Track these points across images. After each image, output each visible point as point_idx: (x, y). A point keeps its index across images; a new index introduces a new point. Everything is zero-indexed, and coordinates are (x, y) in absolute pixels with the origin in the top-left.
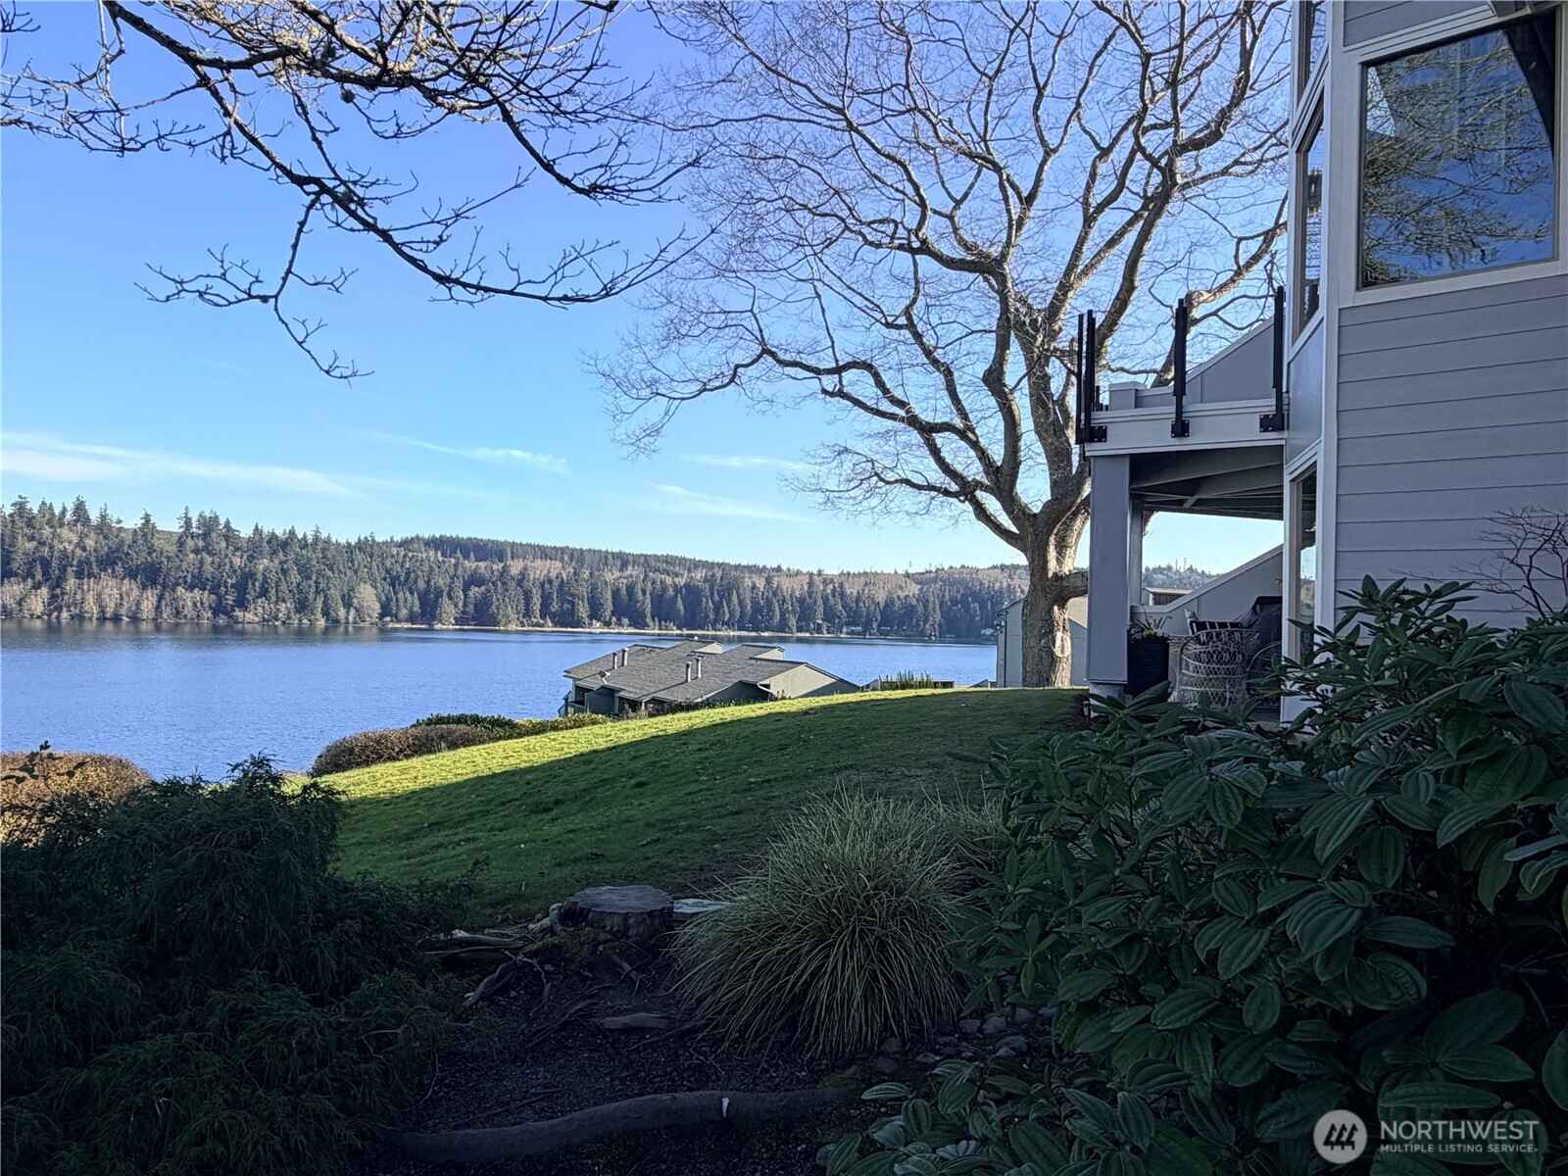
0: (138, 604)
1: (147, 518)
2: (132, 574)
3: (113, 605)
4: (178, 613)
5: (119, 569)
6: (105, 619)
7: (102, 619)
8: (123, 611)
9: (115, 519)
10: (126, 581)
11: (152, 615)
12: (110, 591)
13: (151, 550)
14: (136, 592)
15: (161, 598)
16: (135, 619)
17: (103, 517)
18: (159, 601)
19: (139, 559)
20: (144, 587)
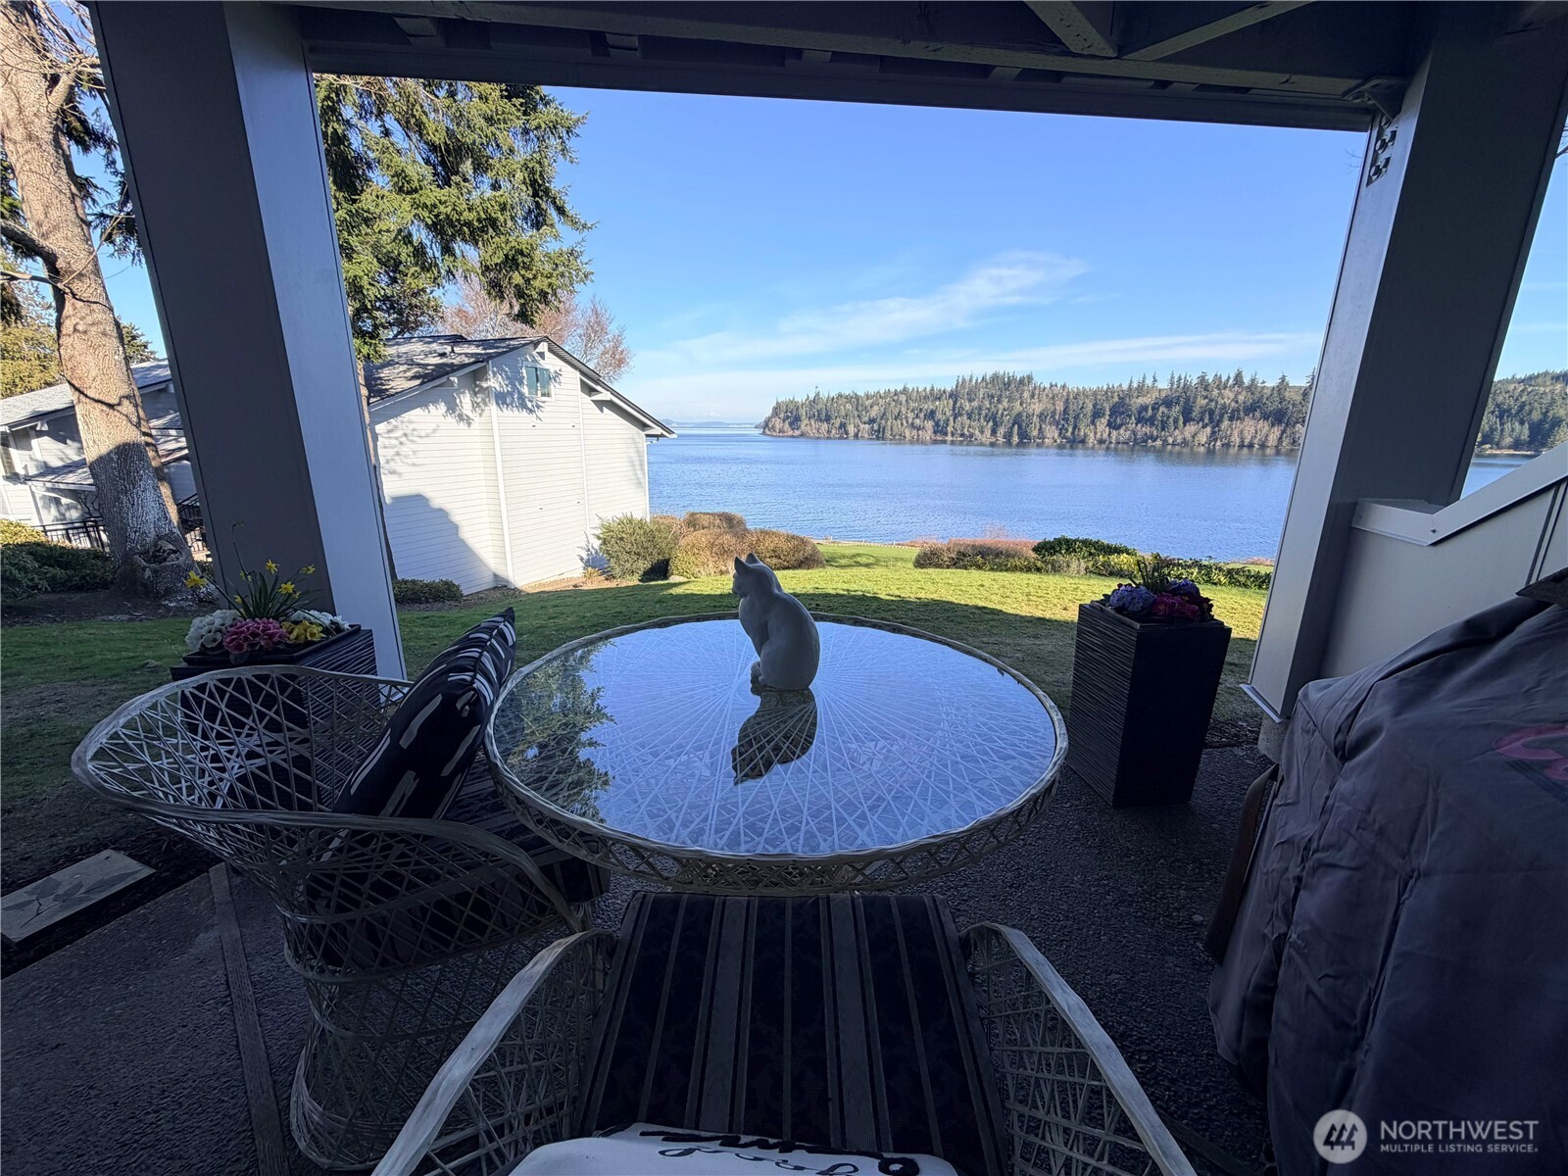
0: (1267, 436)
1: (1283, 379)
2: (1265, 417)
3: (1250, 437)
4: (1294, 442)
5: (1258, 414)
6: (1244, 446)
7: (1242, 446)
8: (1256, 441)
9: (1261, 381)
10: (1261, 422)
11: (1275, 443)
12: (1250, 428)
13: (1282, 400)
14: (1267, 428)
15: (1283, 432)
16: (1263, 446)
17: (1253, 380)
18: (1282, 434)
19: (1272, 407)
20: (1273, 425)
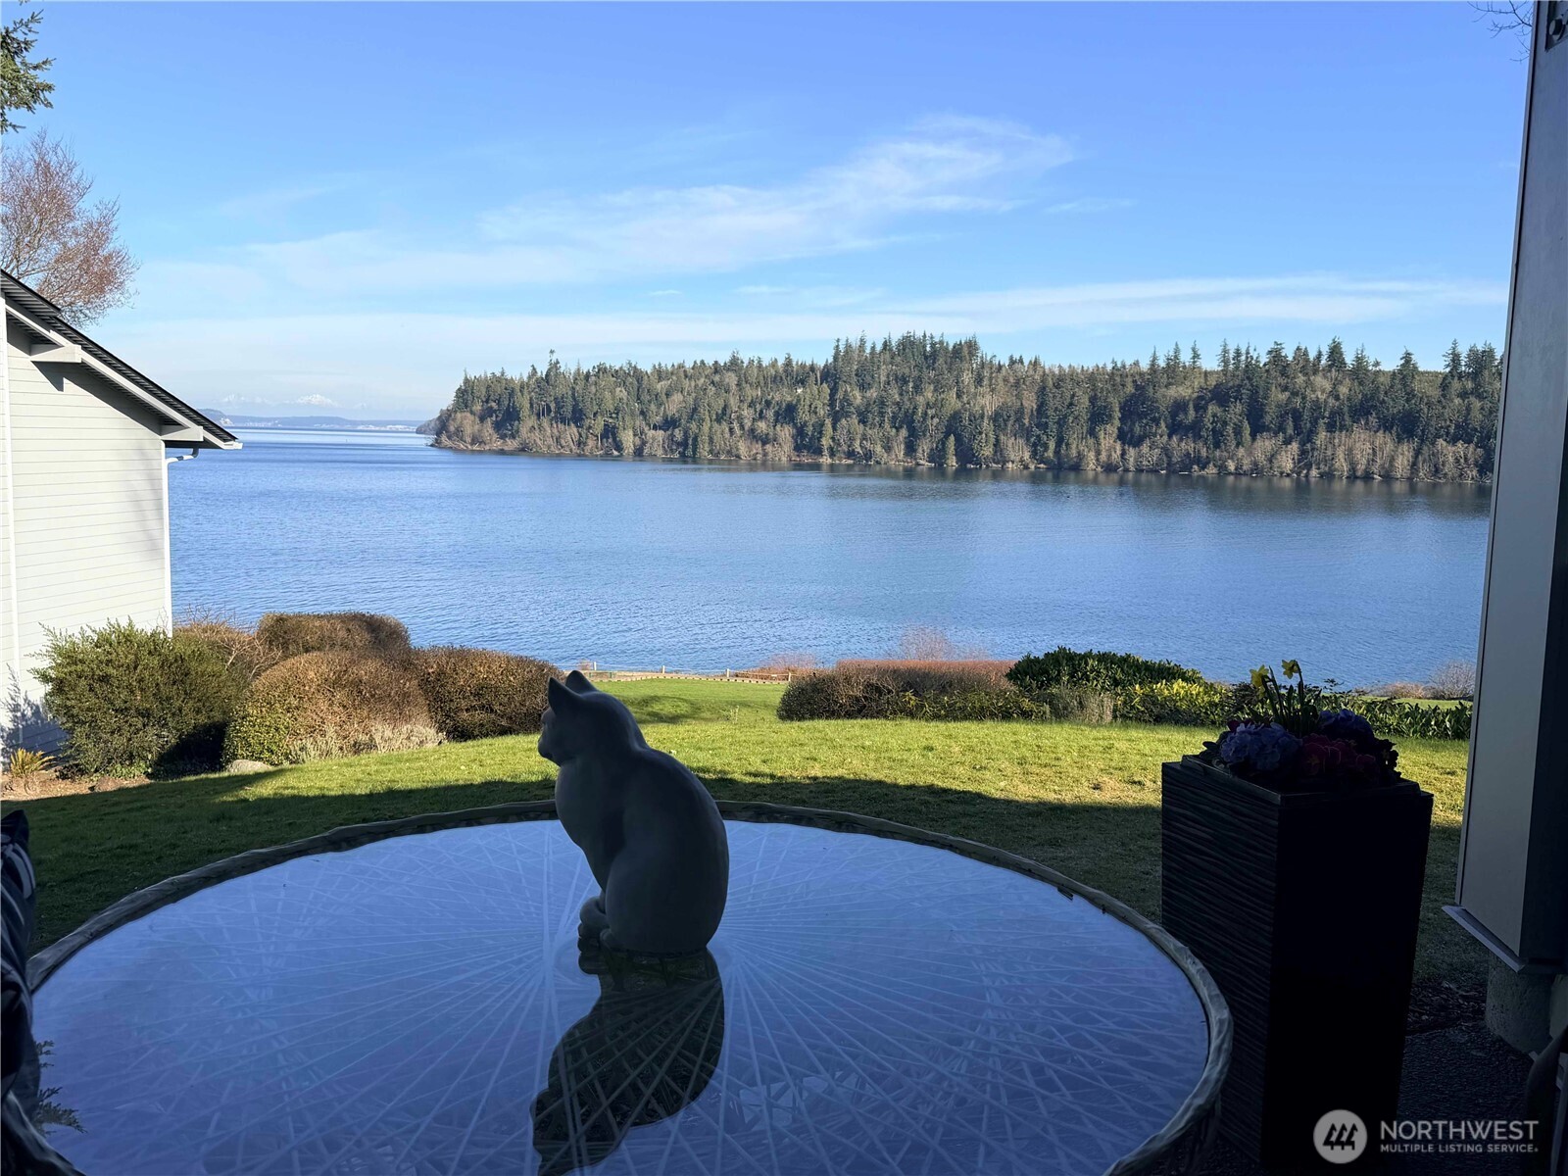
0: (1392, 459)
1: (1407, 358)
2: (1386, 425)
3: (1364, 461)
4: (1437, 471)
5: (1373, 420)
6: (1356, 478)
7: (1353, 477)
8: (1375, 469)
9: (1372, 361)
10: (1380, 434)
11: (1407, 473)
12: (1362, 445)
13: (1410, 395)
14: (1390, 446)
15: (1418, 453)
16: (1388, 477)
17: (1359, 360)
18: (1416, 457)
19: (1396, 406)
20: (1400, 440)
